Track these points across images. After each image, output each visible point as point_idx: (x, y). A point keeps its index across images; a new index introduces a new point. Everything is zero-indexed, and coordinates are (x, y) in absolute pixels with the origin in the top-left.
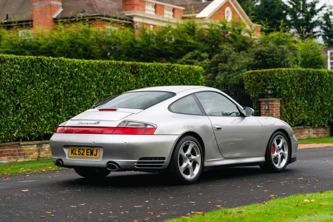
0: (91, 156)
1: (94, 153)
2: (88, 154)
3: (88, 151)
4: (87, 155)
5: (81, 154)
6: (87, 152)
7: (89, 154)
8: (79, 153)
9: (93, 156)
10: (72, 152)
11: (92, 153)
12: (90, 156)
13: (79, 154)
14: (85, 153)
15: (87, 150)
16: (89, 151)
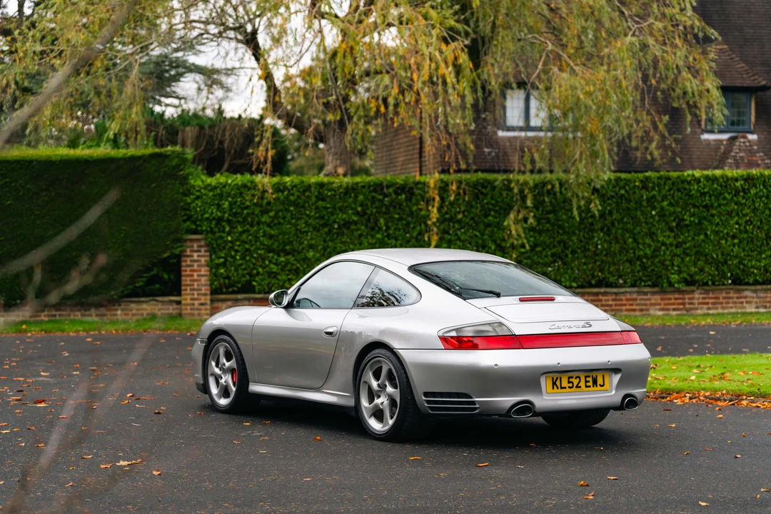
0: (595, 388)
1: (600, 381)
2: (588, 384)
3: (588, 379)
4: (586, 387)
5: (575, 385)
6: (586, 382)
7: (591, 384)
8: (571, 385)
9: (599, 388)
10: (554, 384)
11: (595, 382)
12: (592, 388)
13: (569, 387)
14: (582, 384)
15: (586, 377)
16: (590, 379)
